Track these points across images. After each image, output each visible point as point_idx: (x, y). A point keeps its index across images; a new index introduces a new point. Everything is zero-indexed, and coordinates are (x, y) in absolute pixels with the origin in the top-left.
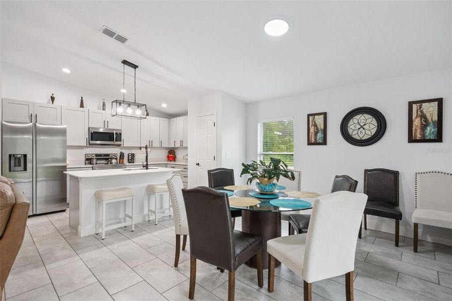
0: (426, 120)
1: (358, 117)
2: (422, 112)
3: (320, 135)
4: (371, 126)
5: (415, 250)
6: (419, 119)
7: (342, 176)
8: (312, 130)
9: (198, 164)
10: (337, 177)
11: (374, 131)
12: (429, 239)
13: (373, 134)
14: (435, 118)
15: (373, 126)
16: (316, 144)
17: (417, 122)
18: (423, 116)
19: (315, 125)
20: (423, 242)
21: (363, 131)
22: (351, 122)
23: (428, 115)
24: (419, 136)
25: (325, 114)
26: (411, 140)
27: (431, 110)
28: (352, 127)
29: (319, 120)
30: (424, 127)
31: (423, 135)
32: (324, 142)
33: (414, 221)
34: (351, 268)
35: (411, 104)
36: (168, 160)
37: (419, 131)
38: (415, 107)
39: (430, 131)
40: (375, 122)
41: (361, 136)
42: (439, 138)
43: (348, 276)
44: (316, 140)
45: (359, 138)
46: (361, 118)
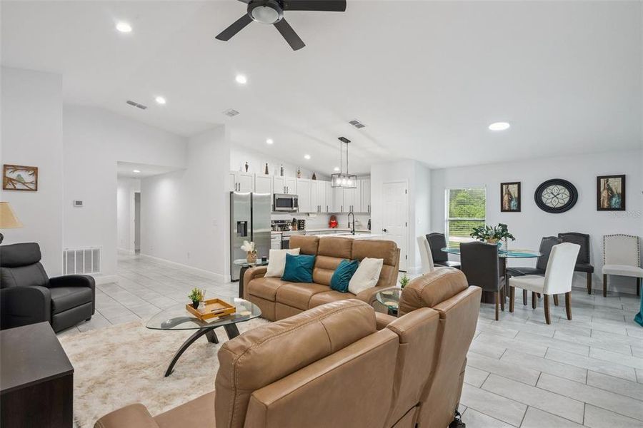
0: (612, 192)
1: (551, 187)
2: (608, 185)
3: (514, 203)
4: (564, 196)
5: (605, 296)
6: (606, 191)
7: (549, 238)
8: (506, 198)
9: (385, 230)
10: (544, 238)
11: (566, 200)
12: (615, 290)
13: (566, 202)
14: (620, 191)
15: (565, 196)
16: (510, 210)
17: (604, 194)
18: (609, 189)
19: (509, 194)
20: (611, 292)
21: (557, 200)
22: (545, 192)
23: (613, 188)
24: (606, 205)
25: (519, 184)
26: (600, 208)
27: (616, 184)
28: (546, 196)
29: (513, 189)
30: (610, 198)
31: (610, 205)
32: (518, 210)
33: (604, 272)
34: (570, 290)
35: (599, 179)
36: (330, 227)
37: (606, 201)
38: (602, 181)
39: (615, 201)
40: (567, 192)
41: (555, 204)
42: (622, 207)
43: (567, 294)
44: (510, 207)
45: (552, 206)
46: (555, 189)
